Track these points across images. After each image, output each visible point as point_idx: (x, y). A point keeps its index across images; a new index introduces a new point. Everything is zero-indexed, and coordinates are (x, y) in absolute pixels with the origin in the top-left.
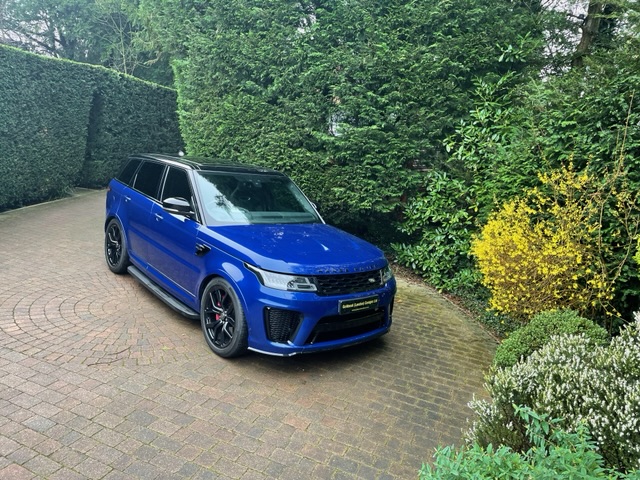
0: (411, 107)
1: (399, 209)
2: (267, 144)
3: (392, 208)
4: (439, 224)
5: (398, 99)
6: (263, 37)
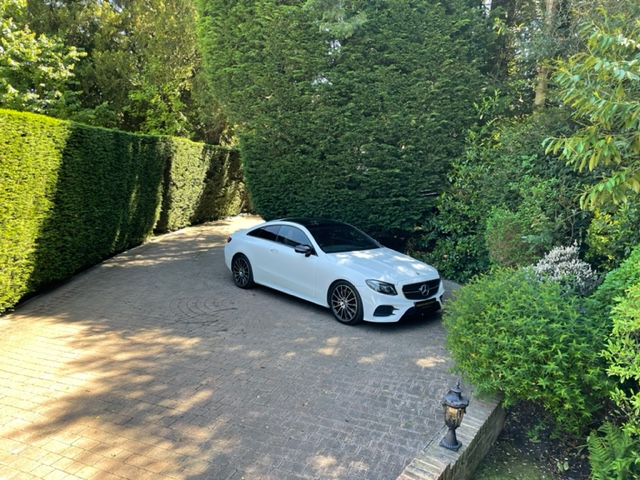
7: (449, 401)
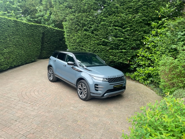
4: (142, 66)
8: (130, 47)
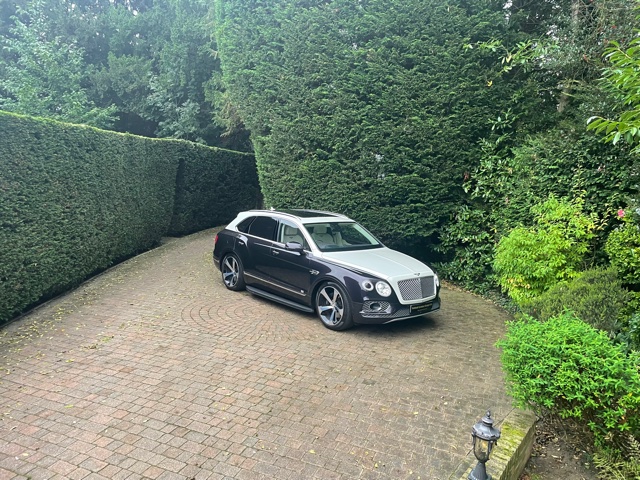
0: (439, 159)
1: (436, 234)
2: (333, 193)
3: (431, 232)
4: (467, 243)
5: (431, 154)
6: (330, 119)
7: (479, 433)
8: (434, 195)
